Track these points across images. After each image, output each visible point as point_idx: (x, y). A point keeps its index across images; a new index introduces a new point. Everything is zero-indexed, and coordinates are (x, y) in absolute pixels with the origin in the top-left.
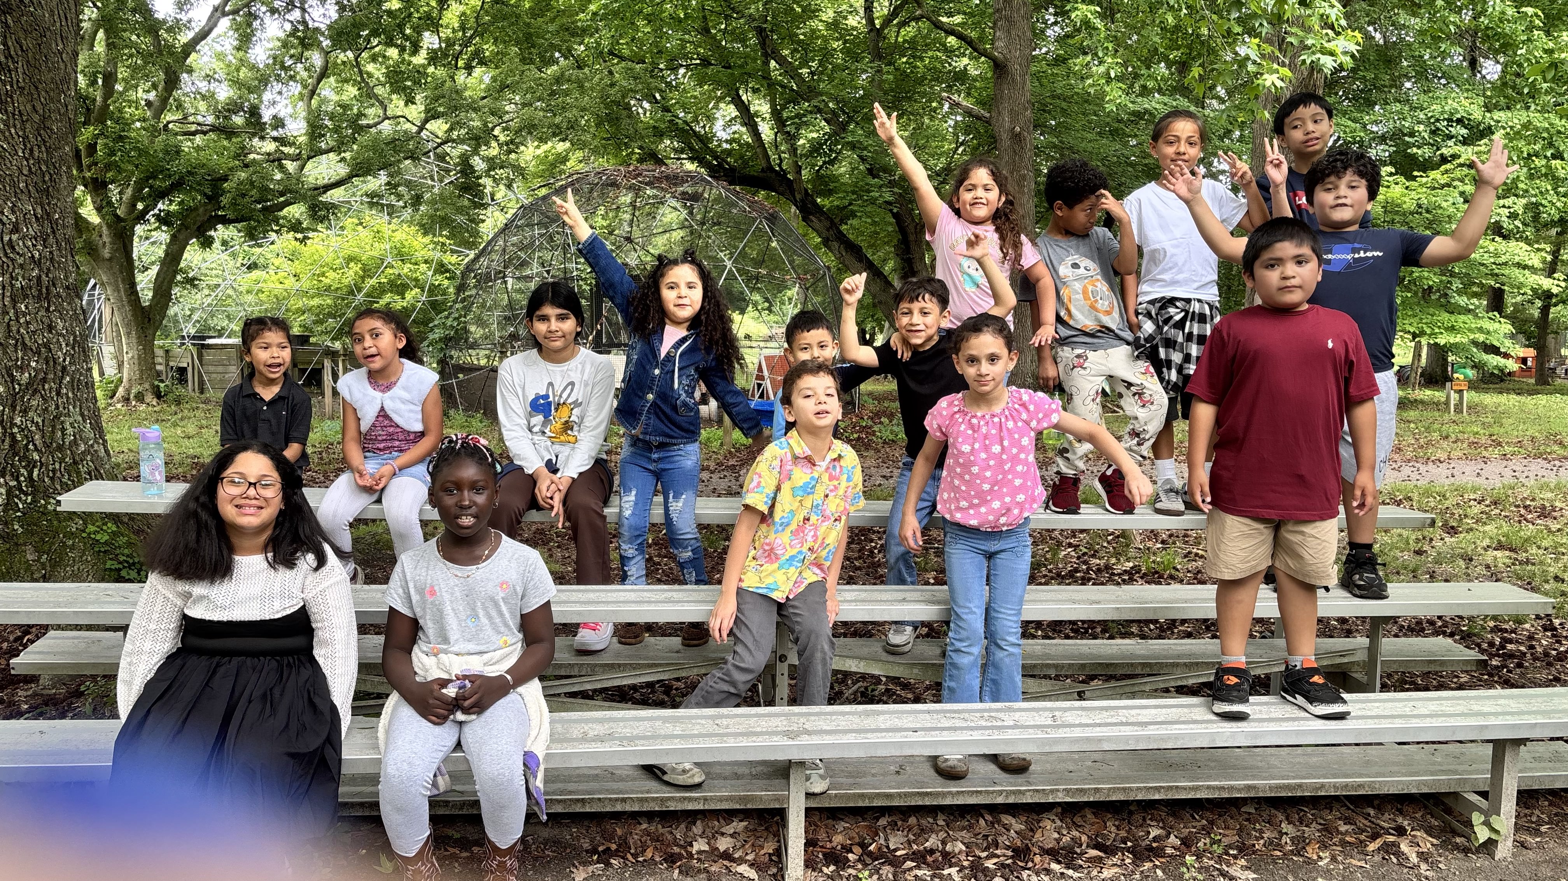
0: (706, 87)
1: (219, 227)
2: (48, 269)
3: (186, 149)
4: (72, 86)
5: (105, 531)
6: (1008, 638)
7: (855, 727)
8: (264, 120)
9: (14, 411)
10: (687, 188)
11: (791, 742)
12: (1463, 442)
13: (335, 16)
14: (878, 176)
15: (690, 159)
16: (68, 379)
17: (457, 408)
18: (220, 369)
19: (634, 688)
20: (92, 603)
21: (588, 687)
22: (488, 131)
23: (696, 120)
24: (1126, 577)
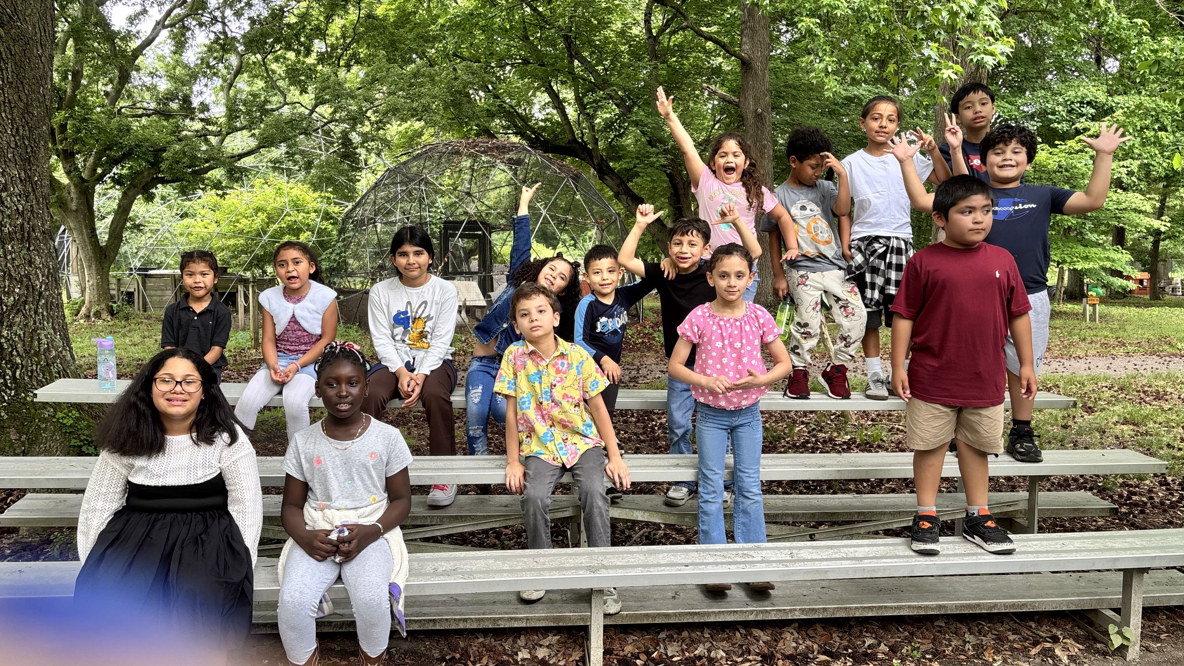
0: (526, 80)
1: (159, 186)
2: (29, 219)
3: (135, 128)
4: (49, 81)
5: (70, 417)
6: (752, 490)
7: (641, 563)
8: (194, 106)
10: (512, 155)
11: (593, 575)
12: (1096, 343)
13: (247, 28)
14: (655, 146)
15: (515, 134)
16: (43, 301)
18: (159, 293)
19: (473, 534)
20: (59, 472)
21: (438, 533)
22: (363, 113)
23: (519, 104)
24: (845, 447)
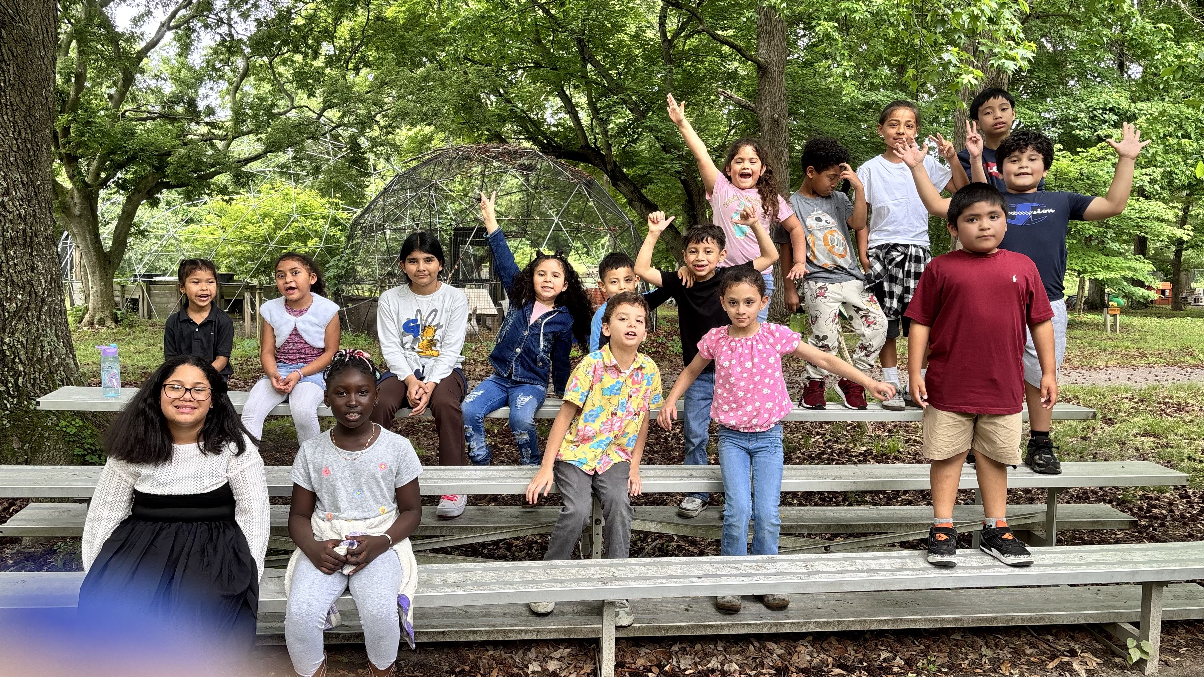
0: (538, 84)
1: (164, 191)
2: (32, 224)
3: (139, 132)
4: (51, 83)
5: (74, 425)
7: (653, 574)
8: (199, 109)
9: (4, 333)
10: (524, 161)
11: (604, 587)
12: (1117, 354)
13: (254, 30)
14: (670, 152)
15: (526, 139)
16: (46, 308)
17: (348, 330)
18: (164, 300)
19: (483, 545)
20: (63, 481)
21: (448, 545)
22: (371, 118)
23: (531, 109)
24: (861, 458)
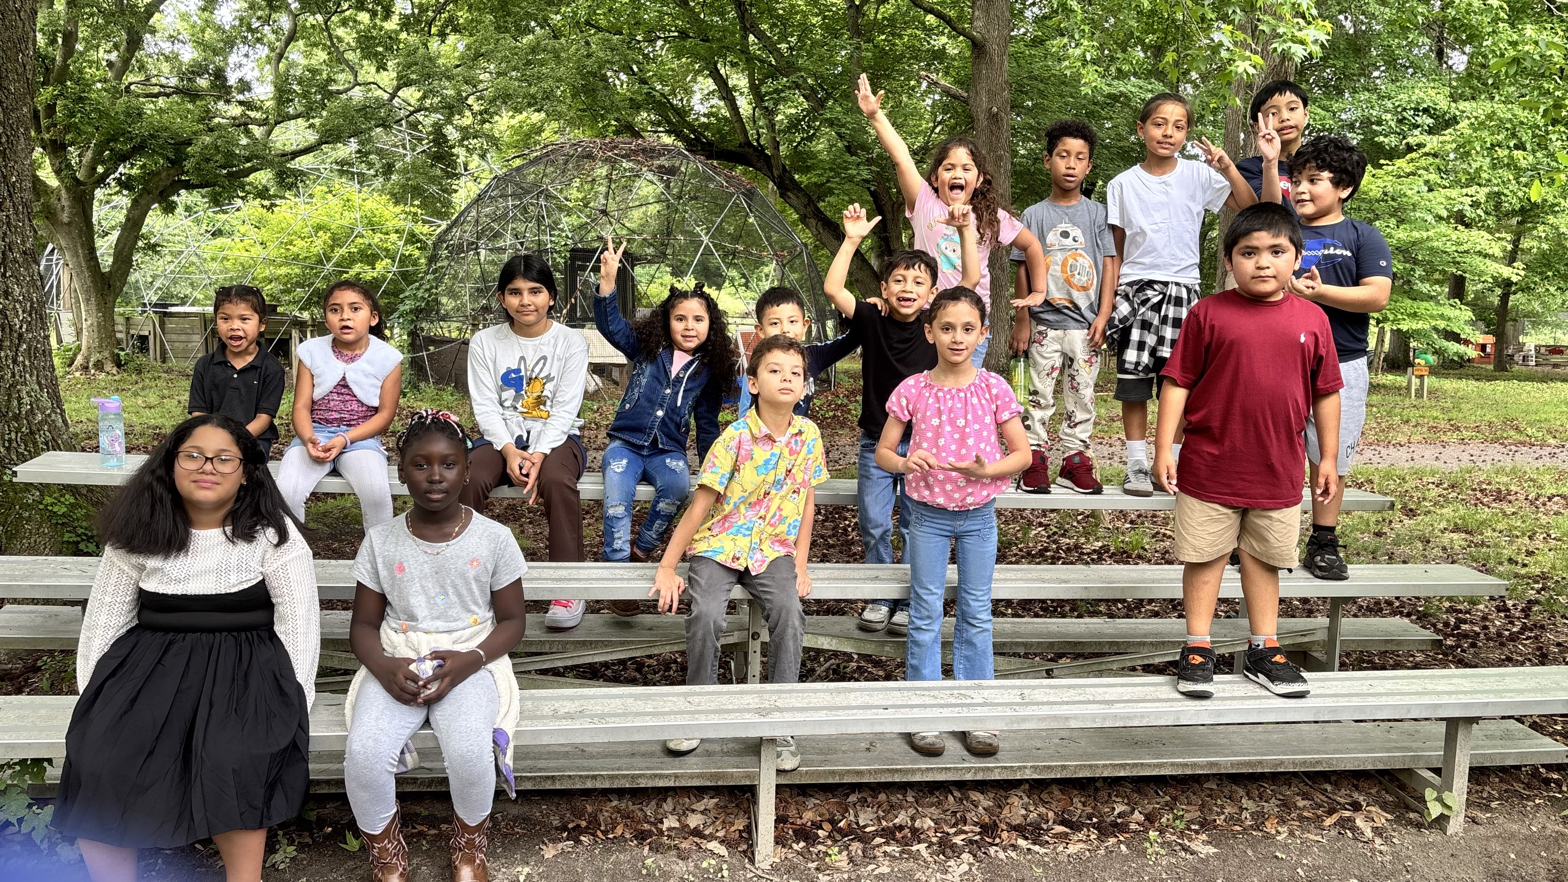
0: (684, 60)
1: (183, 192)
2: (5, 234)
3: (149, 112)
4: (30, 45)
5: (63, 503)
6: (979, 616)
7: (826, 704)
8: (230, 83)
10: (663, 161)
11: (763, 720)
12: (1422, 426)
14: (856, 154)
15: (669, 132)
16: (25, 346)
17: (427, 381)
18: (183, 338)
19: (606, 665)
20: (49, 577)
21: (559, 664)
22: (462, 100)
23: (673, 93)
24: (1095, 557)
